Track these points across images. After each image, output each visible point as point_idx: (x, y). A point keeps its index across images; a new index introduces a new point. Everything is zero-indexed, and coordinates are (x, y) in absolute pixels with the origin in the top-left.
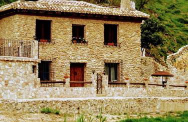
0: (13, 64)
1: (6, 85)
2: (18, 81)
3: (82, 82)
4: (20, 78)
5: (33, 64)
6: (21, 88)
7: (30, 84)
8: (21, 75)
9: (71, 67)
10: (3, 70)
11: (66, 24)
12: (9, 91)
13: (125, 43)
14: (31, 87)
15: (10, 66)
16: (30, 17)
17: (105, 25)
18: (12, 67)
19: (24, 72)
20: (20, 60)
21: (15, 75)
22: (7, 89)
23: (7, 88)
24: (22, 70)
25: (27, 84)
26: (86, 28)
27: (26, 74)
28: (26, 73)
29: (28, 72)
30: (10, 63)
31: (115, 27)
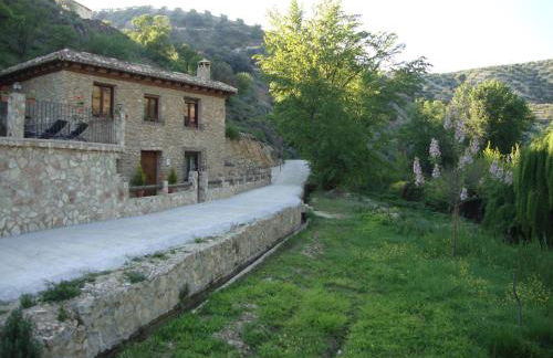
0: (85, 157)
1: (71, 200)
2: (92, 192)
3: (153, 186)
4: (97, 186)
5: (117, 156)
6: (97, 204)
7: (113, 195)
8: (98, 178)
9: (142, 156)
10: (65, 170)
11: (136, 92)
12: (77, 212)
13: (208, 124)
14: (115, 201)
15: (79, 161)
16: (84, 77)
17: (185, 98)
18: (82, 164)
19: (103, 173)
20: (97, 148)
21: (87, 180)
22: (73, 210)
23: (73, 206)
24: (99, 170)
25: (108, 195)
26: (161, 101)
27: (105, 175)
28: (106, 173)
29: (109, 172)
30: (79, 155)
31: (196, 104)
